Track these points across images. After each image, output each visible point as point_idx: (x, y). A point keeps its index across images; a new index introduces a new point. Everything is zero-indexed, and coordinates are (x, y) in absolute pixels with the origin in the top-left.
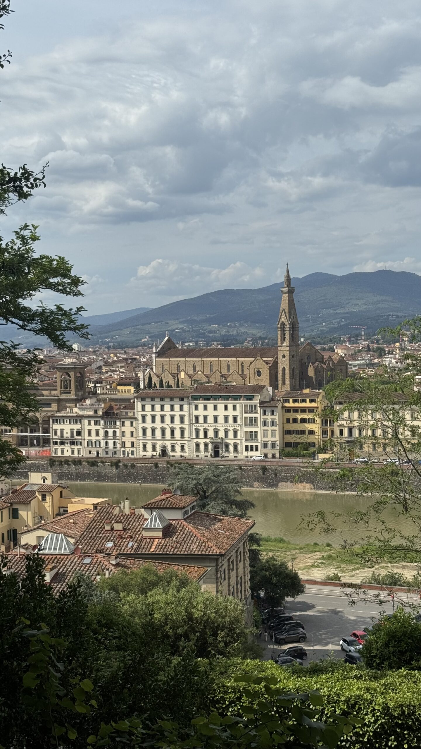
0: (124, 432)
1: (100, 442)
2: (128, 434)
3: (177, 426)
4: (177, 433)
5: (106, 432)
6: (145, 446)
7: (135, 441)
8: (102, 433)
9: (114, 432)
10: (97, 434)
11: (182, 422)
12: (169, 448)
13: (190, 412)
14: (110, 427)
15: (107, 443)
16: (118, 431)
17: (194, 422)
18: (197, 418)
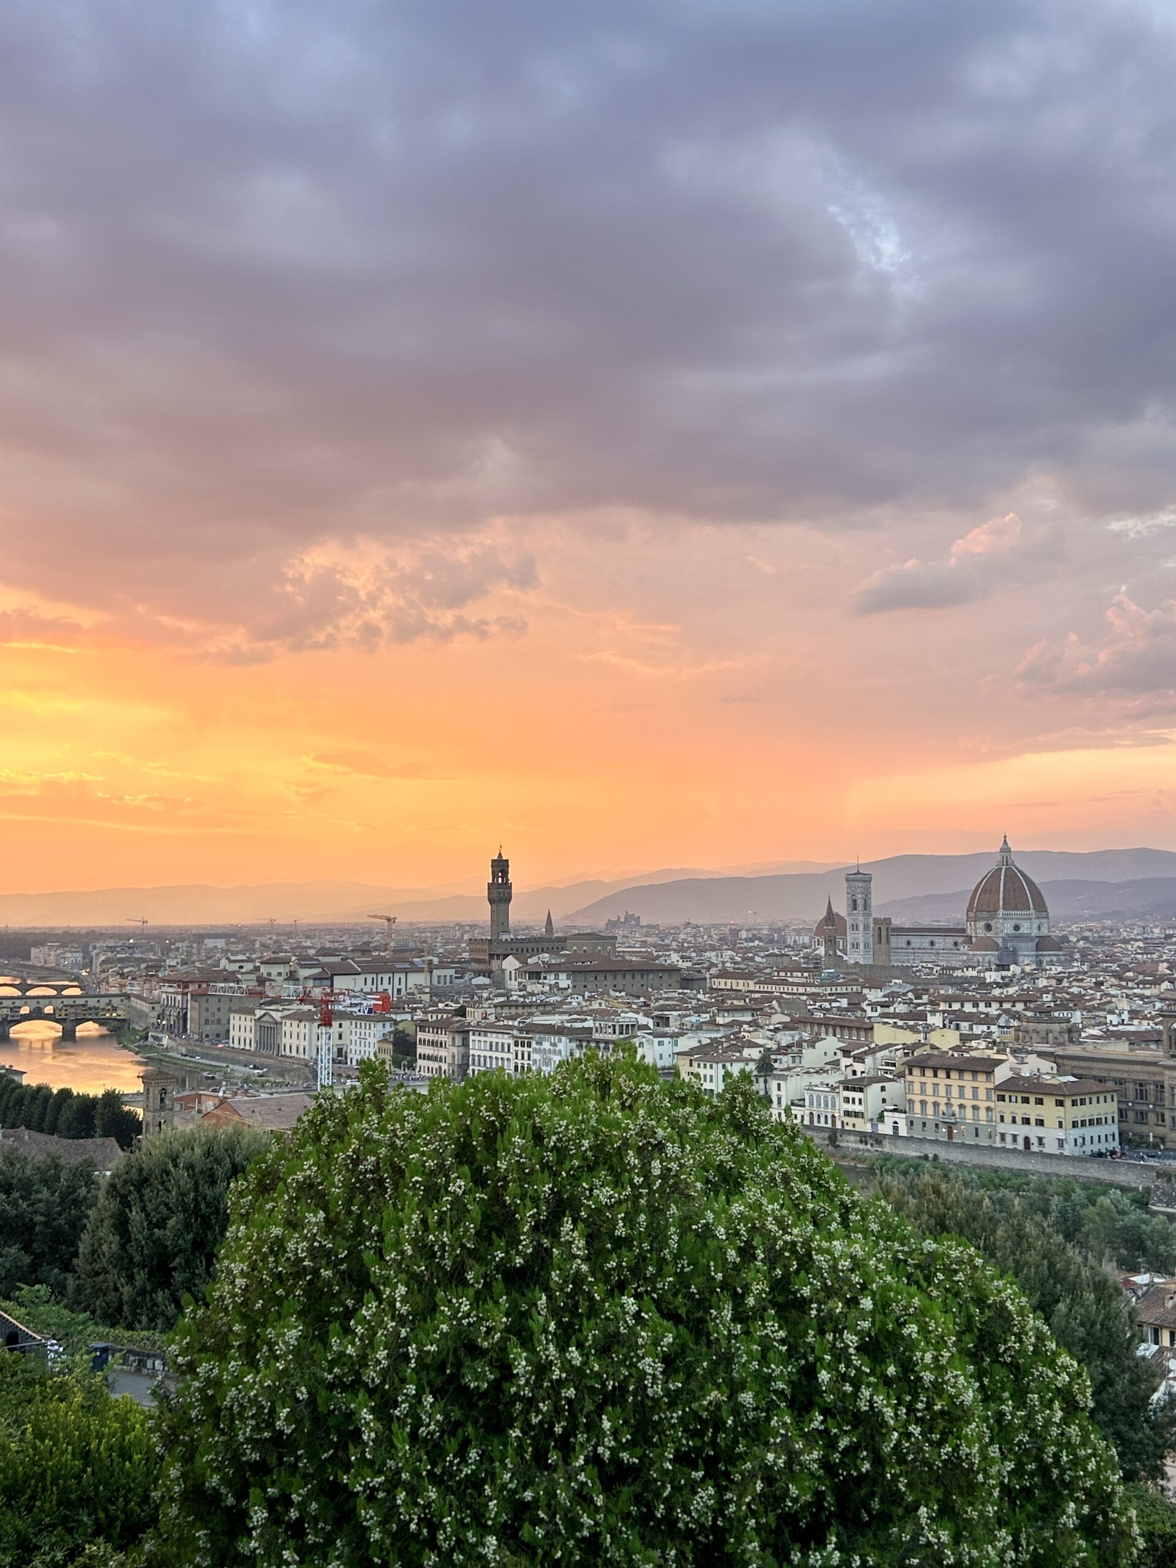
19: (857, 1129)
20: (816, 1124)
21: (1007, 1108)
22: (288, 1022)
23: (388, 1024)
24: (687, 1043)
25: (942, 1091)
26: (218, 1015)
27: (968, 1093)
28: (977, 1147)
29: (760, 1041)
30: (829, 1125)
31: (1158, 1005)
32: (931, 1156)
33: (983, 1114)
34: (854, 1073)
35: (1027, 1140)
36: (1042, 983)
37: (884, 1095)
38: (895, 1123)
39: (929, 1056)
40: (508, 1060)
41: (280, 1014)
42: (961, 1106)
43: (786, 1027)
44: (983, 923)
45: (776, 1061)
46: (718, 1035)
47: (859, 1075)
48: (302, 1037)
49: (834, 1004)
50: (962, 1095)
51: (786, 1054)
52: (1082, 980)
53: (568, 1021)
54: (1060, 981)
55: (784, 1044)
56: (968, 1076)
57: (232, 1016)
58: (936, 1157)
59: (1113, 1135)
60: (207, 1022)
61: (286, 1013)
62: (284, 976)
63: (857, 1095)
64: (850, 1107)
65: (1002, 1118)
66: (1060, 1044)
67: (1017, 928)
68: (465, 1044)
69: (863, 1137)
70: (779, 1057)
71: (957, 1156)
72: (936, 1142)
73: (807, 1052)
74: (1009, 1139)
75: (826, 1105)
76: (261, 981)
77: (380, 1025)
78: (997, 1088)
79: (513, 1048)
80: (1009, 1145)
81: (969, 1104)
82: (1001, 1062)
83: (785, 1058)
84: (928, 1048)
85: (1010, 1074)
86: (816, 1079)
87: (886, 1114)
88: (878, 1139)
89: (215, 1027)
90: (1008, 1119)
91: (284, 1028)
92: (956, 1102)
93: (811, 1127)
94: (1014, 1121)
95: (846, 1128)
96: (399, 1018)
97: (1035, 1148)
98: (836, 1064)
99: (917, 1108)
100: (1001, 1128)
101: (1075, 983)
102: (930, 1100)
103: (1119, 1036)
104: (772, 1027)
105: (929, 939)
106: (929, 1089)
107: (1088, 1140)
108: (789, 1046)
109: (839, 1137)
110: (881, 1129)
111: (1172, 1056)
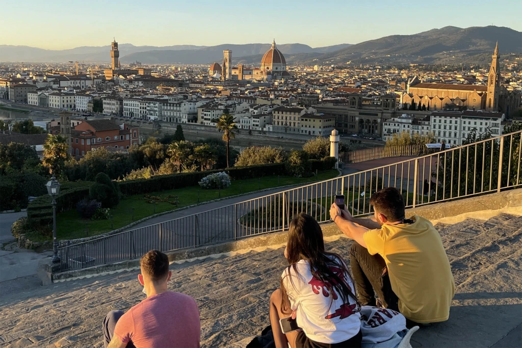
0: (423, 132)
3: (453, 131)
4: (453, 135)
5: (413, 131)
8: (411, 132)
11: (456, 129)
12: (448, 141)
13: (461, 125)
14: (416, 129)
16: (419, 131)
17: (462, 129)
18: (464, 128)
19: (257, 129)
20: (244, 128)
21: (304, 123)
22: (51, 96)
23: (90, 97)
24: (199, 104)
25: (284, 118)
26: (21, 94)
27: (292, 119)
28: (294, 134)
30: (248, 129)
32: (281, 137)
33: (296, 125)
34: (254, 113)
35: (310, 132)
37: (265, 119)
38: (269, 128)
39: (280, 108)
40: (138, 109)
41: (48, 94)
42: (290, 122)
46: (207, 102)
47: (256, 114)
48: (57, 101)
49: (237, 92)
50: (290, 119)
53: (158, 97)
56: (293, 113)
57: (28, 94)
58: (282, 137)
60: (17, 96)
61: (50, 93)
62: (42, 81)
63: (257, 120)
64: (255, 123)
65: (302, 126)
66: (315, 104)
68: (121, 104)
69: (260, 132)
71: (289, 137)
72: (281, 133)
73: (237, 106)
74: (304, 132)
75: (247, 122)
76: (35, 82)
77: (87, 98)
78: (301, 117)
79: (140, 106)
80: (304, 133)
81: (292, 122)
82: (302, 109)
83: (231, 109)
85: (304, 113)
86: (243, 115)
87: (266, 125)
88: (265, 133)
89: (20, 97)
90: (304, 126)
91: (50, 98)
92: (288, 121)
94: (306, 126)
95: (254, 129)
96: (94, 95)
97: (311, 134)
98: (248, 110)
99: (276, 123)
100: (302, 129)
102: (280, 121)
106: (280, 118)
107: (327, 131)
108: (231, 105)
109: (252, 132)
110: (265, 129)
111: (351, 107)
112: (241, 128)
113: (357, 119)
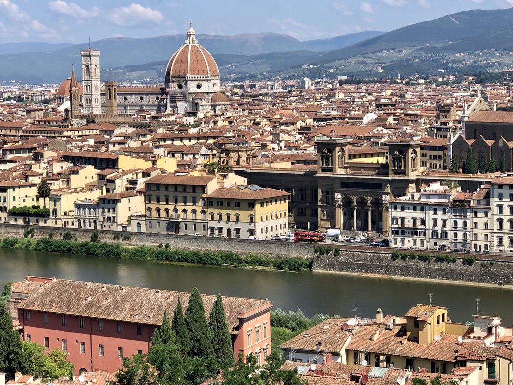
0: (476, 223)
1: (447, 233)
2: (481, 225)
5: (456, 223)
6: (501, 240)
7: (489, 234)
8: (450, 223)
9: (465, 223)
10: (444, 225)
14: (460, 217)
15: (456, 234)
16: (469, 222)
19: (111, 229)
20: (83, 227)
21: (216, 210)
25: (172, 201)
27: (190, 201)
28: (196, 237)
29: (39, 171)
30: (92, 227)
31: (298, 137)
32: (164, 245)
33: (199, 215)
34: (108, 190)
35: (229, 230)
36: (221, 124)
37: (130, 205)
38: (139, 223)
39: (162, 177)
42: (185, 211)
43: (54, 160)
44: (177, 84)
45: (51, 184)
47: (111, 192)
49: (85, 143)
50: (184, 203)
51: (59, 180)
52: (245, 121)
54: (231, 123)
55: (55, 172)
56: (189, 189)
58: (167, 246)
59: (285, 224)
63: (111, 205)
64: (107, 214)
65: (213, 218)
67: (199, 86)
69: (117, 235)
70: (52, 182)
71: (182, 244)
72: (166, 235)
73: (73, 178)
74: (217, 232)
75: (90, 213)
78: (209, 197)
80: (217, 235)
81: (189, 208)
82: (211, 178)
83: (56, 182)
84: (159, 171)
85: (217, 188)
87: (132, 218)
88: (127, 235)
90: (217, 217)
92: (181, 208)
93: (79, 229)
94: (220, 219)
95: (104, 229)
97: (234, 236)
98: (93, 184)
99: (154, 213)
100: (211, 224)
101: (240, 124)
102: (163, 207)
103: (282, 158)
104: (46, 161)
105: (139, 97)
106: (163, 200)
107: (269, 229)
108: (59, 174)
109: (100, 235)
110: (129, 229)
111: (324, 170)
112: (76, 226)
113: (338, 196)
